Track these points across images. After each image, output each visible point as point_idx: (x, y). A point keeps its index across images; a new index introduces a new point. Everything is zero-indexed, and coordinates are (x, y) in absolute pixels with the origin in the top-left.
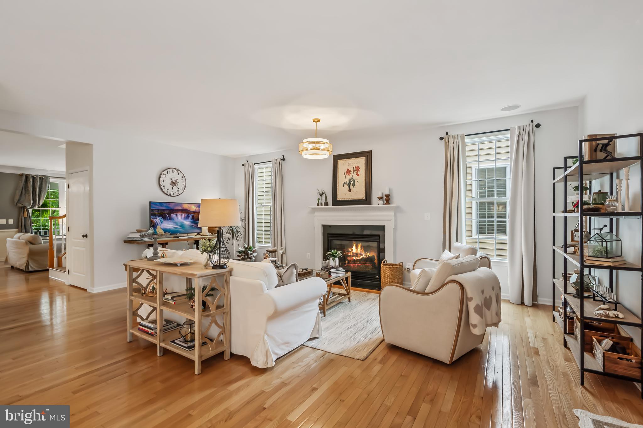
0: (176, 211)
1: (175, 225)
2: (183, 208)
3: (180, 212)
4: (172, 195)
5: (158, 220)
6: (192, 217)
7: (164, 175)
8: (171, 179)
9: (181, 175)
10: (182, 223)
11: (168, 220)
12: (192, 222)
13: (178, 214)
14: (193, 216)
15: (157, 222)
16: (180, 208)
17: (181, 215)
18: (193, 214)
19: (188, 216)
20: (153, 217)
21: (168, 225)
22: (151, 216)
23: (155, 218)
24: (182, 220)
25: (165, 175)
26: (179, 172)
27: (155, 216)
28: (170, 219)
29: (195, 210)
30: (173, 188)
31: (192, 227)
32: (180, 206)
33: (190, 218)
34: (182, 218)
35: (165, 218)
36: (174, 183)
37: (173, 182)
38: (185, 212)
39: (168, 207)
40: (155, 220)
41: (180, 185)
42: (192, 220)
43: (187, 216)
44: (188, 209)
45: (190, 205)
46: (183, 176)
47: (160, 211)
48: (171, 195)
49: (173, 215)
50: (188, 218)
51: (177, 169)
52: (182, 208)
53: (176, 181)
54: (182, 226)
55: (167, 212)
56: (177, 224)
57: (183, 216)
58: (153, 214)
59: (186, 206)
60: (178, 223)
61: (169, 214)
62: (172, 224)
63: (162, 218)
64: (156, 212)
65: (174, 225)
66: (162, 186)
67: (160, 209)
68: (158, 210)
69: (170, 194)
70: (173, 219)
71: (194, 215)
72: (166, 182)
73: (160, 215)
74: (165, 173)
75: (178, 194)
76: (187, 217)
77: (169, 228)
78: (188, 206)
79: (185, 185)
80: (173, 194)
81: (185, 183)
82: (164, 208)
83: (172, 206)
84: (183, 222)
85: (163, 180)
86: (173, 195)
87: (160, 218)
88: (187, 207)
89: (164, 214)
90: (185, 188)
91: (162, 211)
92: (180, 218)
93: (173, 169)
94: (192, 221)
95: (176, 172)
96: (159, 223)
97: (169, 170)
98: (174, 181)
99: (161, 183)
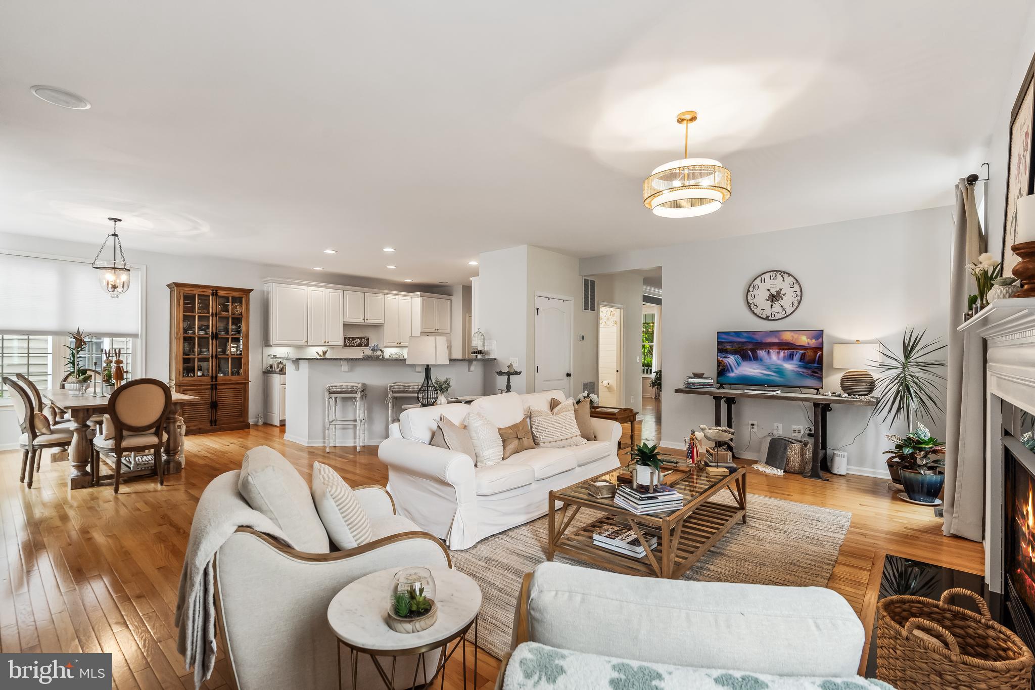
0: (768, 346)
1: (765, 370)
2: (782, 340)
3: (777, 347)
4: (772, 318)
5: (731, 360)
6: (800, 356)
7: (754, 287)
8: (768, 290)
9: (789, 280)
10: (780, 367)
11: (750, 360)
12: (800, 366)
13: (771, 350)
14: (803, 355)
15: (729, 363)
16: (776, 341)
17: (778, 353)
18: (803, 351)
19: (793, 355)
20: (723, 356)
21: (750, 370)
22: (719, 354)
23: (726, 357)
24: (779, 362)
25: (757, 286)
26: (786, 275)
27: (727, 353)
28: (756, 358)
29: (808, 344)
30: (772, 305)
31: (802, 374)
32: (776, 337)
33: (797, 357)
34: (778, 359)
35: (745, 357)
36: (774, 298)
37: (773, 296)
38: (786, 347)
39: (753, 339)
40: (725, 360)
41: (788, 300)
42: (800, 361)
43: (791, 354)
44: (791, 342)
45: (796, 336)
46: (795, 281)
47: (735, 345)
48: (770, 318)
49: (762, 353)
50: (792, 359)
51: (780, 271)
52: (779, 339)
53: (778, 292)
54: (780, 371)
55: (750, 346)
56: (768, 368)
57: (782, 354)
58: (722, 349)
59: (787, 337)
60: (772, 367)
61: (754, 351)
62: (758, 369)
63: (739, 356)
64: (729, 347)
65: (763, 370)
66: (752, 305)
67: (736, 342)
68: (733, 343)
69: (768, 317)
70: (761, 360)
71: (805, 353)
72: (760, 297)
73: (735, 352)
74: (757, 282)
75: (785, 315)
76: (791, 357)
77: (753, 374)
78: (793, 337)
79: (799, 298)
80: (773, 316)
81: (799, 293)
82: (744, 340)
83: (758, 338)
84: (782, 365)
85: (753, 296)
86: (774, 318)
87: (736, 356)
88: (791, 339)
89: (743, 350)
90: (799, 303)
91: (740, 345)
92: (775, 357)
93: (772, 273)
94: (800, 363)
95: (779, 276)
96: (734, 366)
97: (763, 277)
98: (774, 293)
99: (749, 301)
